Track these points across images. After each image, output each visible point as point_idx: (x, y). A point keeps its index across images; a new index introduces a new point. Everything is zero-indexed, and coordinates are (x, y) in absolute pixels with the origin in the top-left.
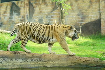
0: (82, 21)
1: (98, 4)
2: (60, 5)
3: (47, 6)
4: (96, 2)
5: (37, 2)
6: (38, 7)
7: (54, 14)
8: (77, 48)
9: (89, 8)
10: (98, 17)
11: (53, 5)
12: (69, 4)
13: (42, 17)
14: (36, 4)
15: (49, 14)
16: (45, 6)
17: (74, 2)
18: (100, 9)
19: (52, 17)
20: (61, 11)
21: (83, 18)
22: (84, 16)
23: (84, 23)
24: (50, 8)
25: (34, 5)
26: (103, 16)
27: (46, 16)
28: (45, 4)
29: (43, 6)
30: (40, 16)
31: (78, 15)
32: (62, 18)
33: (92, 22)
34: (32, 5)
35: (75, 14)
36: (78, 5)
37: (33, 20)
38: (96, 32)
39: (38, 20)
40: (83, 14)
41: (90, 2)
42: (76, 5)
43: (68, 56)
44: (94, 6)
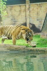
1: (25, 12)
4: (24, 11)
9: (19, 15)
10: (25, 21)
12: (6, 12)
17: (9, 11)
18: (26, 16)
20: (0, 16)
21: (15, 22)
22: (16, 20)
26: (28, 21)
31: (12, 20)
35: (10, 19)
36: (12, 13)
40: (15, 19)
41: (20, 11)
42: (11, 13)
43: (5, 45)
44: (22, 14)
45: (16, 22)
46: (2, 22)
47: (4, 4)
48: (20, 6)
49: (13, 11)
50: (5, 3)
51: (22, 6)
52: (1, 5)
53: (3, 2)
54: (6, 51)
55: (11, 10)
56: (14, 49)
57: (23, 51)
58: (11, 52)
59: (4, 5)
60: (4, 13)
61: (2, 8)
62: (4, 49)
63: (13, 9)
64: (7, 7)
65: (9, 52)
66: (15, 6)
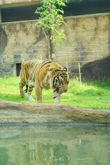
0: (82, 59)
1: (107, 33)
2: (49, 32)
3: (27, 34)
4: (104, 30)
5: (13, 28)
6: (13, 35)
7: (38, 47)
8: (75, 99)
9: (94, 39)
10: (107, 54)
11: (37, 33)
12: (63, 31)
13: (20, 52)
14: (10, 30)
15: (30, 47)
16: (25, 34)
17: (70, 30)
19: (35, 52)
20: (50, 41)
21: (83, 55)
22: (86, 51)
23: (85, 62)
24: (32, 38)
25: (7, 32)
27: (25, 50)
28: (25, 30)
29: (21, 34)
30: (17, 49)
31: (76, 50)
32: (52, 52)
33: (97, 61)
34: (4, 33)
35: (72, 48)
36: (76, 33)
37: (5, 56)
38: (103, 76)
39: (12, 56)
40: (83, 49)
41: (96, 29)
42: (74, 34)
43: (62, 107)
44: (101, 37)
45: (85, 54)
46: (53, 55)
47: (59, 13)
48: (96, 18)
49: (79, 29)
50: (63, 12)
51: (100, 18)
52: (53, 16)
53: (57, 8)
54: (64, 121)
55: (74, 26)
56: (82, 117)
57: (104, 122)
58: (76, 124)
59: (59, 16)
60: (60, 34)
61: (55, 23)
62: (58, 116)
63: (80, 24)
64: (65, 21)
65: (71, 124)
66: (85, 18)
